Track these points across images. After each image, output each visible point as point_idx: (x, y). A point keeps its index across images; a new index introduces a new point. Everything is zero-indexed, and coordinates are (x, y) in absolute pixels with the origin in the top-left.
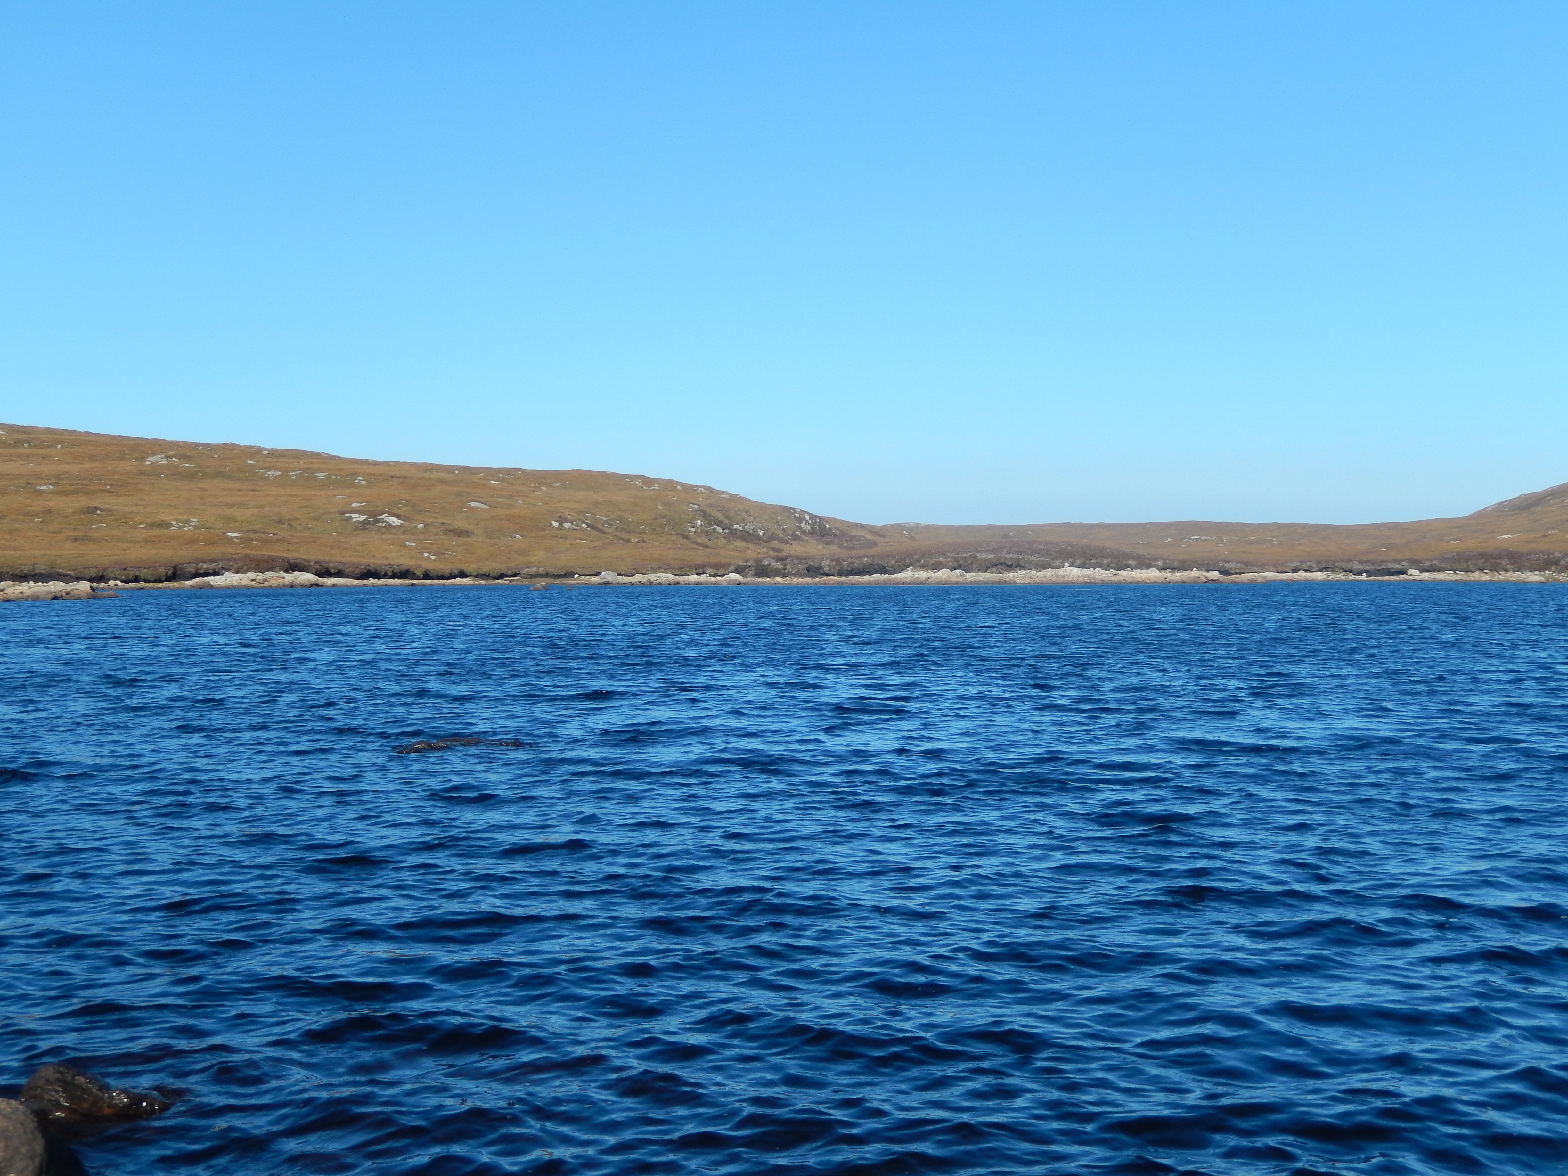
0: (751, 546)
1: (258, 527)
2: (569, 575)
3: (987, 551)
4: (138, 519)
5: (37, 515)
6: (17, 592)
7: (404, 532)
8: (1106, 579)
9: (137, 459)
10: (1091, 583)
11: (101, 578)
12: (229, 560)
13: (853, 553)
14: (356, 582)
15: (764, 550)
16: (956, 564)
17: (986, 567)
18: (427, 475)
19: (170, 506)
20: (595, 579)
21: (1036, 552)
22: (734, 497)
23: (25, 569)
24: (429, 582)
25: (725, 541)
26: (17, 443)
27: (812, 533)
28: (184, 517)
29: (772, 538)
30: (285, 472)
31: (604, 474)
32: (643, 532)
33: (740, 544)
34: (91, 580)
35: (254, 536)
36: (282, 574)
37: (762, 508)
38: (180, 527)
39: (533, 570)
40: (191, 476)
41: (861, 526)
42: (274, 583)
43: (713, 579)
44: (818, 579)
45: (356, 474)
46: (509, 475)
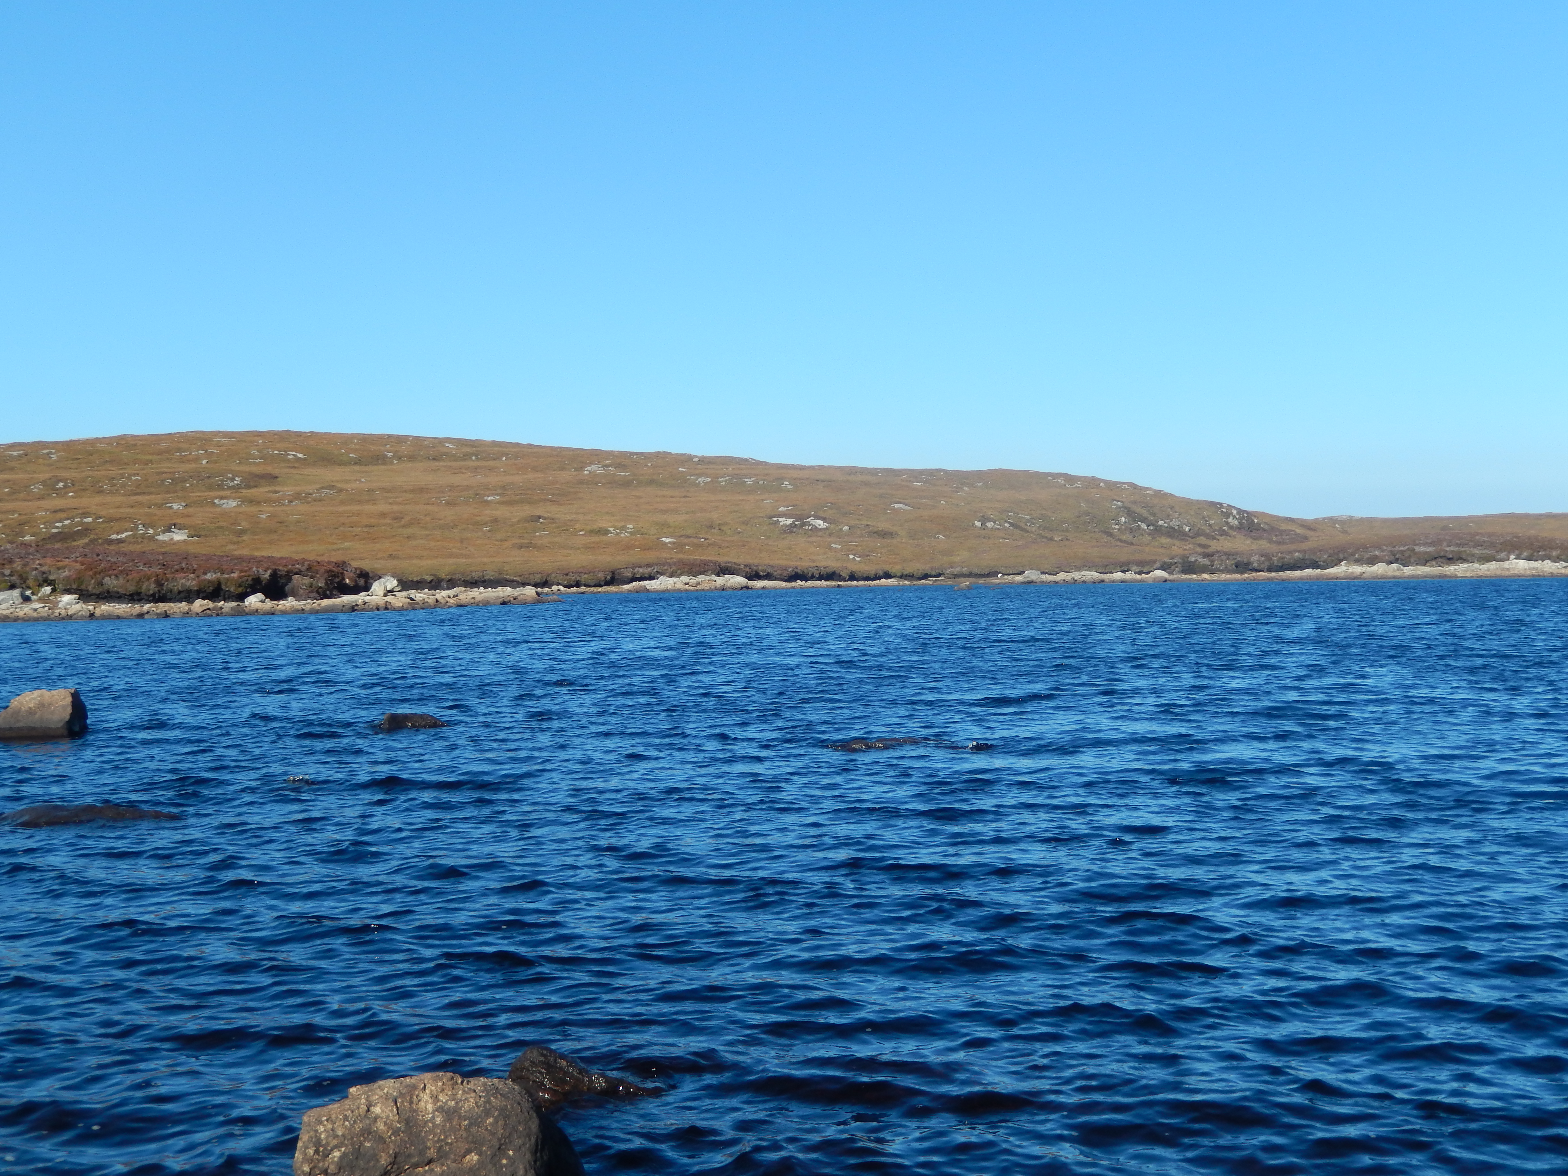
0: (1177, 543)
1: (690, 532)
2: (994, 574)
3: (1425, 544)
4: (577, 526)
5: (485, 524)
6: (469, 597)
7: (830, 535)
8: (1555, 572)
9: (576, 470)
10: (1539, 576)
11: (545, 584)
12: (664, 565)
13: (1283, 548)
14: (784, 584)
15: (1191, 546)
16: (1392, 558)
17: (1425, 560)
18: (852, 478)
19: (607, 513)
20: (1019, 578)
21: (1478, 544)
22: (1159, 494)
23: (476, 576)
24: (855, 582)
25: (1150, 538)
26: (466, 457)
27: (1240, 528)
28: (621, 524)
29: (1198, 534)
30: (715, 478)
31: (1026, 473)
32: (1067, 530)
33: (1165, 540)
34: (536, 585)
35: (686, 541)
36: (714, 577)
37: (1188, 503)
38: (617, 534)
39: (957, 570)
41: (1291, 520)
42: (706, 586)
43: (1138, 576)
44: (1246, 575)
45: (783, 479)
46: (932, 476)
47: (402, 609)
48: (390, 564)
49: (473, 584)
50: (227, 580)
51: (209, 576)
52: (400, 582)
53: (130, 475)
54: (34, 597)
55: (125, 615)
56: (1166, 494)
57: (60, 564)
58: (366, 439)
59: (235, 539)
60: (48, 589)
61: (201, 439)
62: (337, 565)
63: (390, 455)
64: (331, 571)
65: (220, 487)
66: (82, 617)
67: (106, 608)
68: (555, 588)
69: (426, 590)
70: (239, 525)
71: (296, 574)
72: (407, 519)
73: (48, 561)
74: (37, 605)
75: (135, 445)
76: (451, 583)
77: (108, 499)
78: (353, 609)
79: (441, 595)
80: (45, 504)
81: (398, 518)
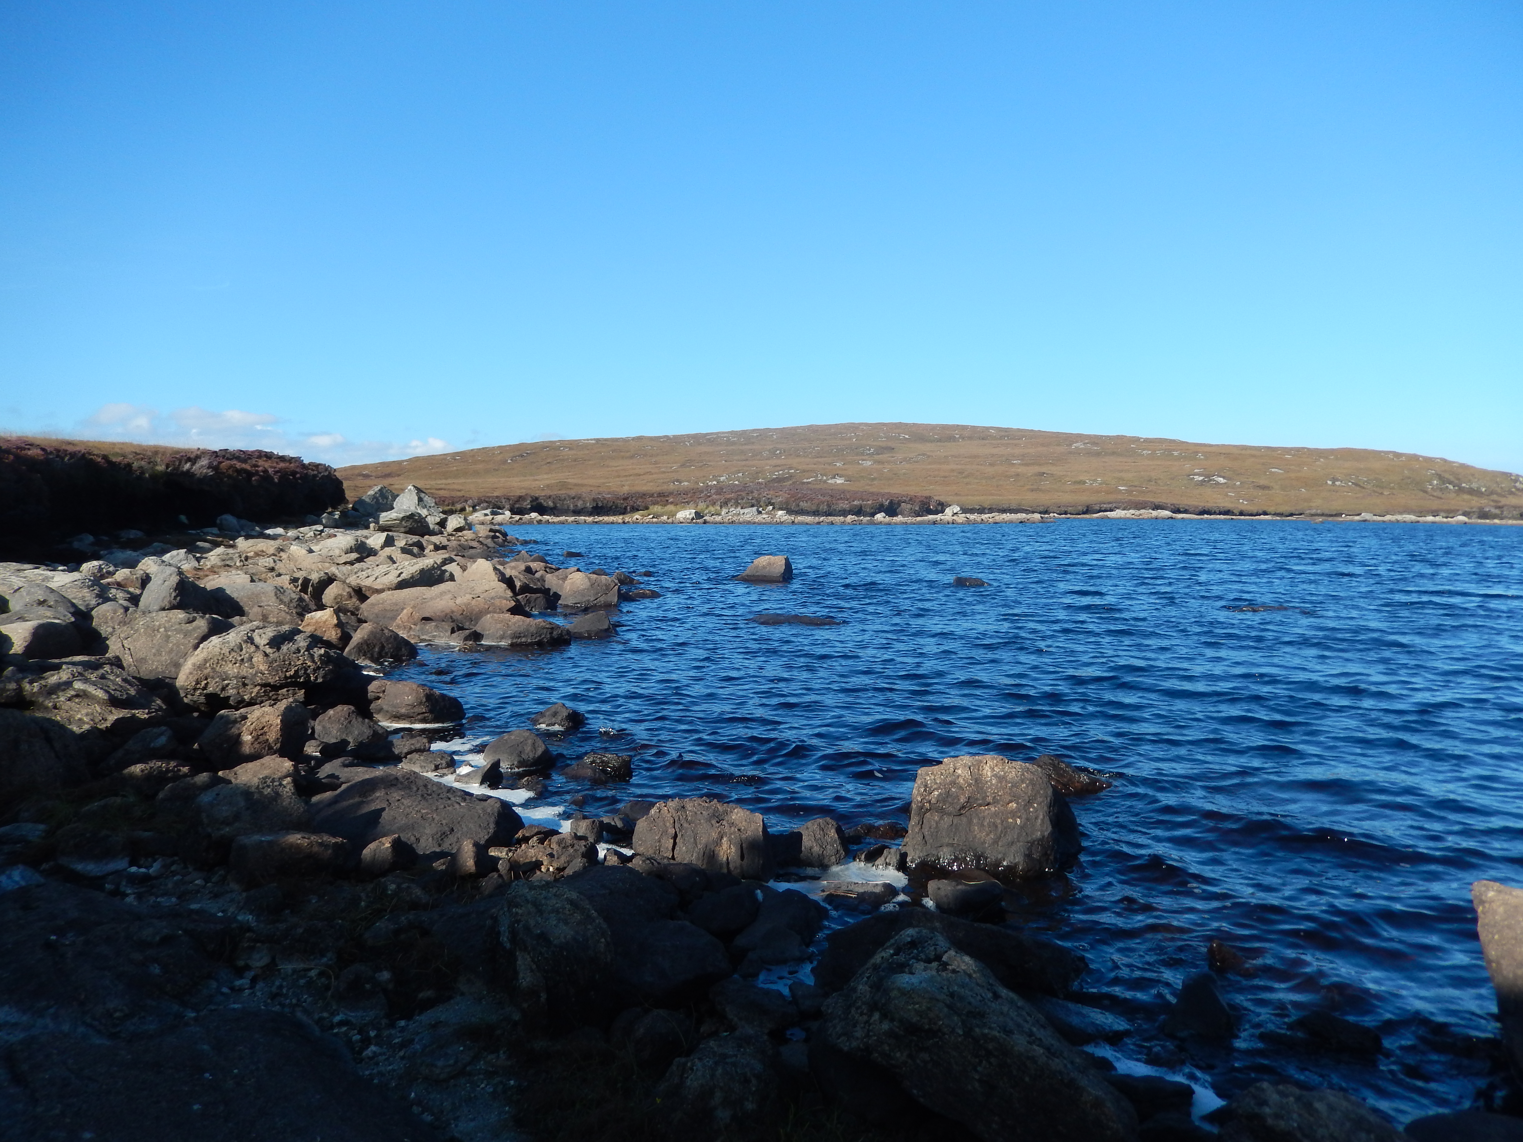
0: (1475, 498)
1: (1136, 483)
2: (1339, 515)
4: (1067, 479)
5: (1012, 477)
6: (1001, 518)
7: (1227, 487)
9: (1067, 445)
11: (1046, 512)
12: (1119, 503)
14: (1196, 517)
15: (1486, 501)
18: (1243, 452)
19: (1086, 471)
22: (1463, 466)
23: (1005, 506)
24: (1242, 517)
25: (1454, 495)
26: (1002, 438)
28: (1094, 478)
29: (1492, 493)
30: (1154, 451)
31: (1365, 451)
32: (1393, 488)
33: (1466, 497)
34: (1040, 513)
36: (1151, 511)
37: (1484, 473)
38: (1091, 484)
39: (1313, 511)
40: (1098, 454)
42: (1146, 516)
43: (1445, 520)
45: (1197, 452)
46: (1299, 452)
47: (962, 523)
48: (956, 498)
49: (1004, 511)
50: (866, 505)
51: (855, 503)
52: (961, 509)
53: (814, 447)
54: (763, 512)
55: (810, 522)
56: (1468, 466)
57: (777, 494)
58: (945, 427)
59: (870, 483)
60: (771, 507)
61: (853, 427)
62: (926, 498)
63: (957, 436)
64: (923, 501)
65: (862, 454)
66: (788, 523)
67: (800, 518)
68: (1052, 515)
69: (976, 514)
70: (872, 475)
71: (903, 502)
72: (966, 473)
73: (771, 492)
74: (765, 516)
75: (817, 430)
76: (991, 510)
77: (803, 460)
78: (934, 523)
79: (984, 517)
80: (770, 462)
81: (961, 472)
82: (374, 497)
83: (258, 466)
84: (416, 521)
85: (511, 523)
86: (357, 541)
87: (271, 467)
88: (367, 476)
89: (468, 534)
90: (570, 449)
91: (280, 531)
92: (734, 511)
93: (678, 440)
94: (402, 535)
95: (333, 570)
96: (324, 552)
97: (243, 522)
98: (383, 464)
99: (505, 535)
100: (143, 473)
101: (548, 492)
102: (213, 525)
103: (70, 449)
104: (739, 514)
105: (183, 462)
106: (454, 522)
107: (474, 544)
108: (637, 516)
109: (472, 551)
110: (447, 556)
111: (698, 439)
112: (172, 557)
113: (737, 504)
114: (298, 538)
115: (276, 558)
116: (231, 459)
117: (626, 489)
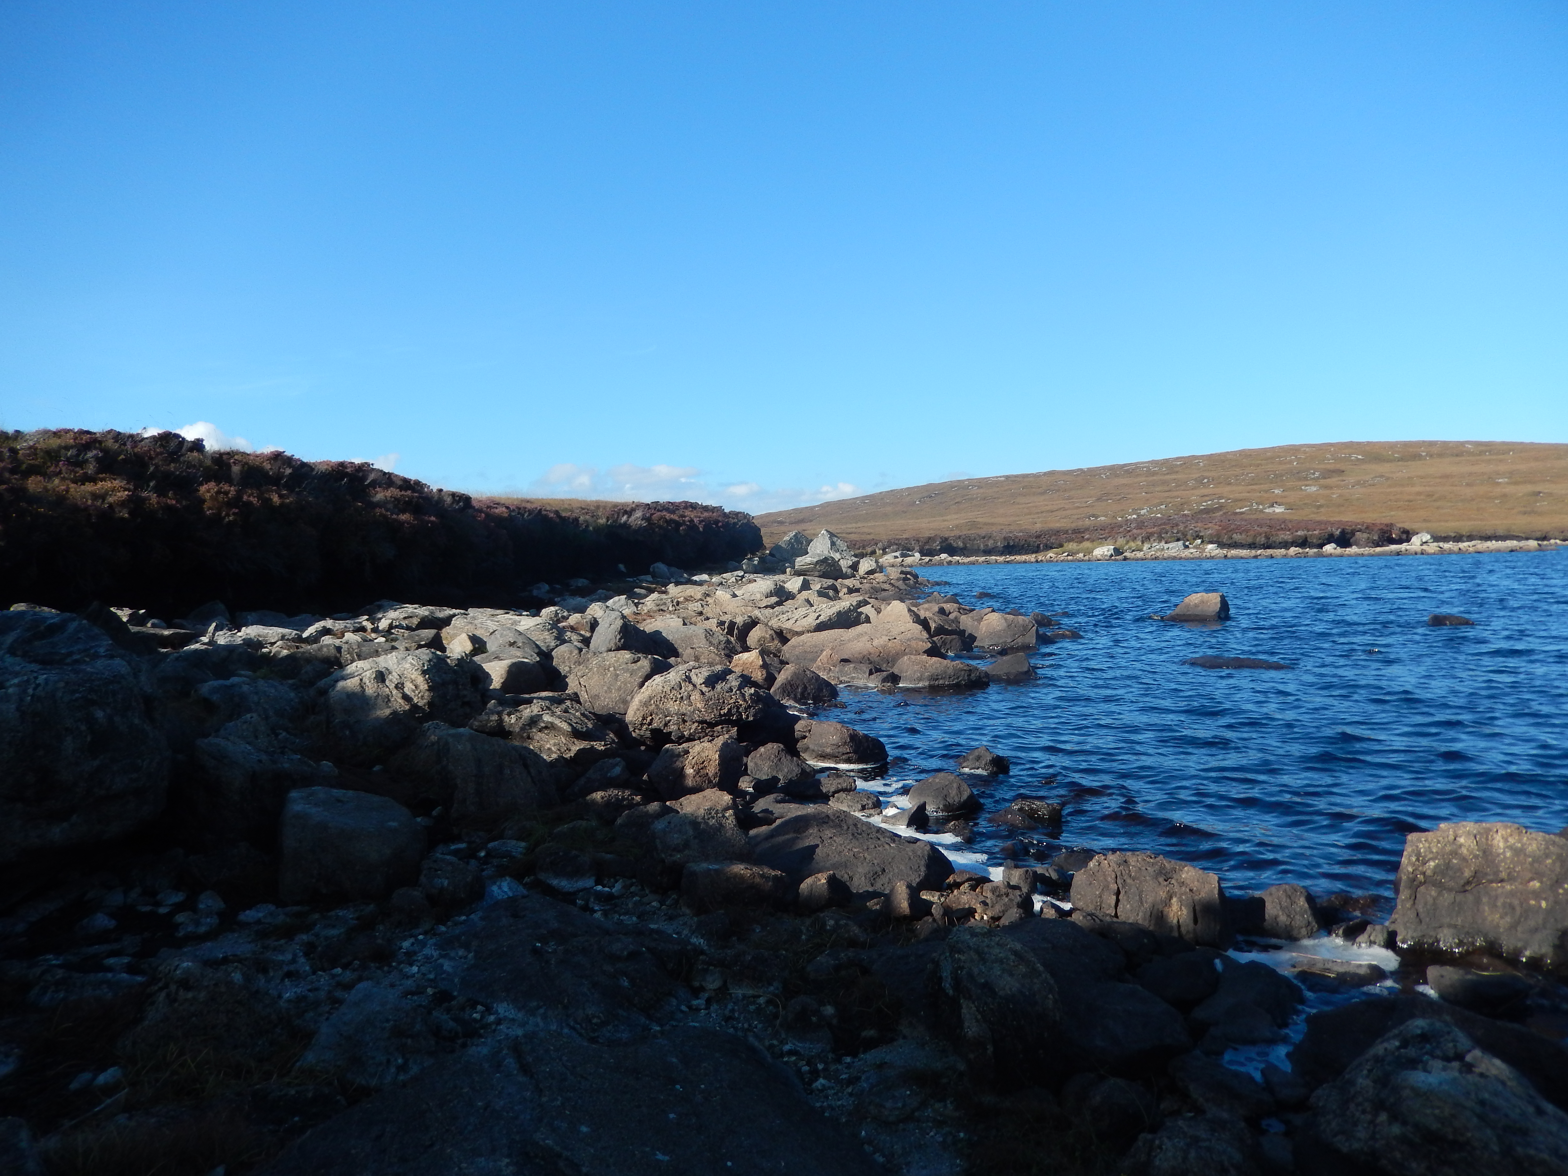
47: (1434, 554)
48: (1424, 525)
49: (1487, 538)
50: (1311, 535)
51: (1299, 533)
52: (1432, 537)
53: (1248, 474)
54: (1190, 546)
55: (1245, 556)
57: (1206, 526)
58: (1406, 444)
59: (1315, 510)
60: (1199, 541)
61: (1294, 450)
62: (1387, 525)
63: (1424, 454)
64: (1382, 529)
65: (1306, 479)
66: (1220, 557)
67: (1234, 552)
68: (1552, 541)
69: (1451, 543)
70: (1318, 502)
71: (1358, 531)
72: (1437, 496)
73: (1199, 525)
74: (1192, 551)
75: (1250, 455)
76: (1470, 538)
77: (1234, 488)
78: (1398, 554)
79: (1463, 545)
80: (1197, 492)
81: (1430, 495)
82: (790, 542)
83: (685, 517)
84: (829, 565)
85: (920, 564)
86: (776, 585)
87: (696, 517)
88: (781, 523)
89: (880, 577)
90: (980, 487)
91: (705, 577)
92: (1157, 546)
93: (1093, 473)
94: (816, 579)
95: (757, 613)
96: (746, 596)
97: (673, 569)
98: (796, 511)
99: (916, 577)
100: (587, 526)
101: (957, 533)
102: (647, 573)
103: (529, 506)
104: (1163, 549)
105: (621, 515)
106: (866, 565)
107: (886, 586)
108: (1051, 554)
109: (884, 594)
110: (861, 598)
111: (1115, 471)
112: (615, 603)
113: (1160, 539)
114: (721, 583)
115: (704, 603)
116: (661, 511)
117: (1038, 527)
